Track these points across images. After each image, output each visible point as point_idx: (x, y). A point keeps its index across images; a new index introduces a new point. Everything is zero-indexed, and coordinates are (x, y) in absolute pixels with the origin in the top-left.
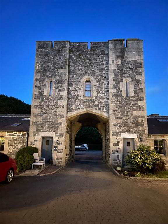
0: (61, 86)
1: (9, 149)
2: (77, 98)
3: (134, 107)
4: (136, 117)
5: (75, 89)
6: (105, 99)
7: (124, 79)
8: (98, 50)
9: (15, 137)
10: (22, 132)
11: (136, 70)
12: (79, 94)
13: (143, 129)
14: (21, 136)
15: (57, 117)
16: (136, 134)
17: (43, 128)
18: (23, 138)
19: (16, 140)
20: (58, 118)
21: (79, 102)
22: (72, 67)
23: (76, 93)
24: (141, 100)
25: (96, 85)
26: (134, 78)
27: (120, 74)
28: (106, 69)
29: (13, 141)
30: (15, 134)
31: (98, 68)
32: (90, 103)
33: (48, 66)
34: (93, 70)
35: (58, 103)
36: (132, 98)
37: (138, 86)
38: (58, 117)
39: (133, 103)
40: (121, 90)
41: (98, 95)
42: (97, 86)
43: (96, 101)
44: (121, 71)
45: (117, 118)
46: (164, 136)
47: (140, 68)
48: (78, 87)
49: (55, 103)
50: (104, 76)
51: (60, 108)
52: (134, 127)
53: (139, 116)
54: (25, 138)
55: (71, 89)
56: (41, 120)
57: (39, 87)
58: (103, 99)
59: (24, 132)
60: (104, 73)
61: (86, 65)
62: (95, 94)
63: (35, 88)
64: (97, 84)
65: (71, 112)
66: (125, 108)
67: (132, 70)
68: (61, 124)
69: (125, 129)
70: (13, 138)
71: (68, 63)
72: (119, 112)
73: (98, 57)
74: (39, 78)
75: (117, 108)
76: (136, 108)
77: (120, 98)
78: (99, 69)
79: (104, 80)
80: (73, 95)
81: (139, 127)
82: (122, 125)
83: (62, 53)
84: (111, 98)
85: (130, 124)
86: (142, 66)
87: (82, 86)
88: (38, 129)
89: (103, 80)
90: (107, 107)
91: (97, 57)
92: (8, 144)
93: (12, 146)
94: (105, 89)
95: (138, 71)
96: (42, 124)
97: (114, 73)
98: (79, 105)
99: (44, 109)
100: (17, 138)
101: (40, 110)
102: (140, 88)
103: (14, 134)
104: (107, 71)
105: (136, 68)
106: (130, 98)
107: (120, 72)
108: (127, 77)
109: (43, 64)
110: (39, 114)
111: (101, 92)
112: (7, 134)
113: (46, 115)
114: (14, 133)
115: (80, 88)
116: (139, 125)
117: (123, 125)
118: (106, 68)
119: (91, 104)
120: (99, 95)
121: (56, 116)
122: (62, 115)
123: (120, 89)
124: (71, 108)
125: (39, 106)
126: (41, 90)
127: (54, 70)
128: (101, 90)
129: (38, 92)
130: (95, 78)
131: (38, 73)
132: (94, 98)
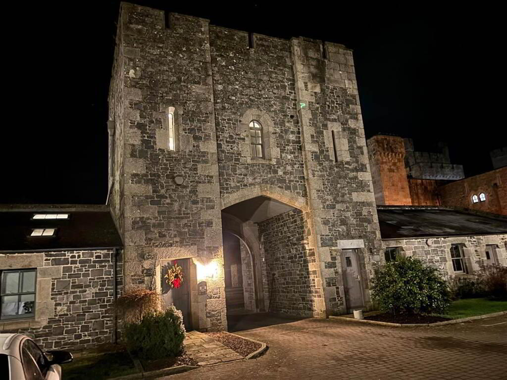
0: (201, 127)
1: (57, 305)
2: (238, 160)
3: (353, 184)
4: (359, 205)
5: (231, 137)
6: (298, 166)
7: (329, 124)
8: (271, 54)
9: (73, 266)
10: (94, 252)
11: (348, 109)
12: (240, 150)
13: (373, 230)
14: (94, 262)
15: (197, 208)
16: (362, 240)
17: (164, 236)
18: (100, 267)
19: (78, 276)
20: (201, 208)
21: (243, 170)
22: (218, 84)
23: (235, 148)
24: (362, 171)
25: (276, 133)
26: (346, 124)
27: (320, 113)
28: (292, 100)
29: (68, 279)
30: (73, 257)
31: (275, 94)
32: (267, 173)
33: (162, 72)
34: (266, 98)
35: (196, 169)
36: (347, 166)
37: (355, 142)
38: (199, 205)
39: (351, 175)
40: (327, 148)
41: (281, 156)
42: (277, 135)
43: (279, 170)
44: (323, 107)
45: (325, 207)
46: (400, 241)
47: (354, 106)
48: (237, 135)
49: (190, 170)
50: (289, 113)
51: (204, 183)
52: (357, 225)
53: (364, 202)
54: (105, 266)
55: (221, 138)
56: (157, 215)
57: (140, 126)
58: (293, 165)
59: (102, 252)
60: (289, 108)
61: (250, 83)
62: (275, 152)
63: (131, 127)
64: (278, 130)
65: (227, 193)
66: (339, 185)
67: (342, 108)
68: (209, 224)
69: (343, 229)
70: (65, 270)
71: (211, 73)
72: (328, 194)
73: (272, 70)
74: (140, 102)
75: (323, 184)
76: (356, 186)
77: (326, 164)
78: (278, 98)
79: (291, 122)
80: (228, 153)
81: (365, 224)
82: (336, 223)
83: (194, 45)
84: (312, 163)
85: (350, 220)
86: (356, 102)
87: (245, 131)
88: (151, 240)
89: (288, 122)
90: (301, 182)
91: (270, 70)
92: (53, 289)
93: (67, 293)
94: (294, 142)
95: (351, 112)
96: (160, 225)
97: (310, 109)
98: (243, 178)
99: (162, 187)
100: (81, 270)
101: (150, 187)
102: (359, 145)
103: (70, 259)
104: (295, 105)
105: (348, 105)
106: (345, 166)
107: (321, 109)
108: (334, 120)
109: (146, 66)
110: (147, 197)
111: (288, 149)
112: (46, 260)
113: (168, 201)
114: (68, 255)
115: (242, 137)
116: (365, 222)
117: (339, 221)
118: (291, 97)
119: (269, 176)
120: (284, 155)
121: (195, 202)
122: (209, 200)
123: (325, 146)
124: (227, 184)
125: (146, 175)
126: (148, 133)
127: (179, 86)
128: (287, 145)
129: (140, 138)
130: (273, 118)
131: (135, 87)
132: (274, 162)
